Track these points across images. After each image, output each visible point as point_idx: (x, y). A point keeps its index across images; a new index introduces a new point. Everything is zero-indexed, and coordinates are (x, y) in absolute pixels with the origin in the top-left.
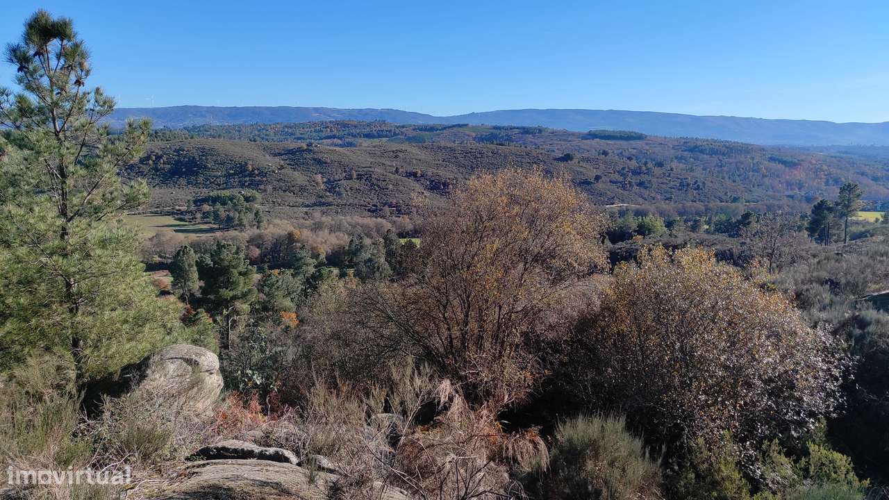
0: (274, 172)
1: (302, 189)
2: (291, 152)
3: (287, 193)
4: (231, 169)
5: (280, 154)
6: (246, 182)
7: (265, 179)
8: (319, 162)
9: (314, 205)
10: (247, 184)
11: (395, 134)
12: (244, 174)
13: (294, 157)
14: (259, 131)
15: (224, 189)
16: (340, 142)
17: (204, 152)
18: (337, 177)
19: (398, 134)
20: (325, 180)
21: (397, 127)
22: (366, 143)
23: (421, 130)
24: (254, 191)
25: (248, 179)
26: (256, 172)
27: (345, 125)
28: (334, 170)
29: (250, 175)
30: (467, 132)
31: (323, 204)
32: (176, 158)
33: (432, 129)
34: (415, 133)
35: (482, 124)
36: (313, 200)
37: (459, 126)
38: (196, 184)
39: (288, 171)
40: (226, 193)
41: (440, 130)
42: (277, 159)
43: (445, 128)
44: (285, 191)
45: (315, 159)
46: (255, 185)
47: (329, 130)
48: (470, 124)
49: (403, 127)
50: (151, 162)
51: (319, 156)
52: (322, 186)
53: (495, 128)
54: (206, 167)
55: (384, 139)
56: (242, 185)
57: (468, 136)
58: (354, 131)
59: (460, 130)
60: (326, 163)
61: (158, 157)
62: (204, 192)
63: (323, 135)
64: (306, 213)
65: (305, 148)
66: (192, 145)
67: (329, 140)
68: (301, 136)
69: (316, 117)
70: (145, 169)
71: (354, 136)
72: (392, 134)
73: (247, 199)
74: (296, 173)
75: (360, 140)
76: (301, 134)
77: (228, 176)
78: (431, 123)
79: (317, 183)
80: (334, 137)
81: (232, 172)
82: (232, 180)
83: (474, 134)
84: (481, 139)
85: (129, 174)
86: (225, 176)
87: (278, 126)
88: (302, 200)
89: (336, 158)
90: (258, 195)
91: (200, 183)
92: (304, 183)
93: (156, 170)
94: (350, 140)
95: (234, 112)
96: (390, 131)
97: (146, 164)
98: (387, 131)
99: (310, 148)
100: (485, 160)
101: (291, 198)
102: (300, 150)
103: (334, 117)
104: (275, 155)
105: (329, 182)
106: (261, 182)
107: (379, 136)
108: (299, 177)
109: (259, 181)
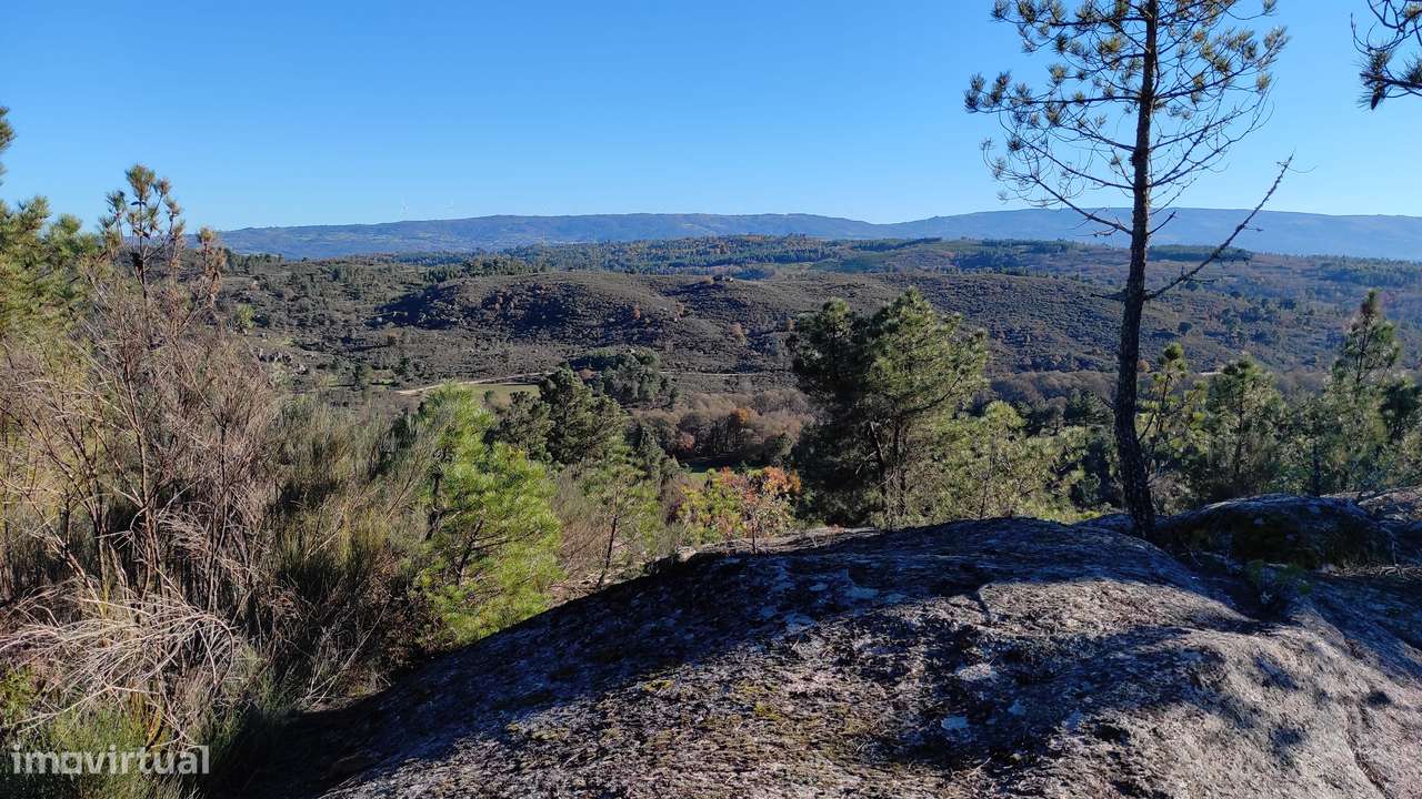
0: (672, 320)
1: (716, 346)
2: (689, 289)
3: (695, 352)
4: (610, 315)
5: (676, 293)
6: (633, 335)
7: (661, 331)
8: (735, 304)
9: (736, 369)
10: (635, 338)
11: (824, 256)
12: (629, 323)
13: (698, 296)
14: (613, 253)
15: (604, 345)
16: (738, 269)
17: (570, 291)
18: (764, 328)
19: (829, 256)
20: (747, 331)
21: (827, 244)
22: (782, 271)
23: (864, 248)
24: (650, 350)
25: (635, 330)
26: (648, 320)
27: (743, 243)
28: (758, 316)
29: (640, 323)
30: (942, 252)
31: (750, 369)
32: (531, 300)
33: (882, 247)
34: (855, 254)
35: (963, 238)
36: (733, 363)
37: (927, 241)
38: (563, 339)
39: (692, 319)
40: (610, 351)
41: (895, 249)
42: (673, 300)
43: (903, 245)
44: (691, 349)
45: (728, 300)
46: (647, 340)
47: (718, 251)
48: (944, 239)
49: (835, 244)
50: (497, 306)
51: (735, 296)
52: (744, 342)
53: (986, 243)
54: (574, 313)
55: (807, 264)
56: (629, 341)
57: (943, 257)
58: (757, 252)
59: (930, 247)
60: (745, 306)
61: (507, 299)
62: (578, 351)
63: (712, 259)
64: (727, 382)
65: (712, 282)
66: (552, 277)
67: (722, 267)
68: (678, 261)
69: (699, 232)
70: (491, 316)
71: (760, 260)
72: (815, 256)
73: (642, 360)
74: (702, 321)
75: (770, 267)
76: (678, 258)
77: (607, 326)
78: (880, 237)
79: (737, 337)
80: (729, 262)
81: (612, 320)
82: (613, 332)
83: (952, 255)
84: (967, 263)
85: (469, 324)
86: (602, 326)
87: (640, 245)
88: (717, 363)
89: (759, 298)
90: (656, 356)
91: (569, 337)
92: (718, 337)
93: (506, 317)
94: (754, 265)
95: (568, 224)
96: (816, 251)
97: (493, 309)
98: (810, 251)
99: (718, 283)
100: (991, 300)
101: (701, 359)
102: (703, 285)
103: (716, 230)
104: (668, 294)
105: (752, 335)
106: (655, 336)
107: (799, 260)
108: (708, 328)
109: (653, 334)
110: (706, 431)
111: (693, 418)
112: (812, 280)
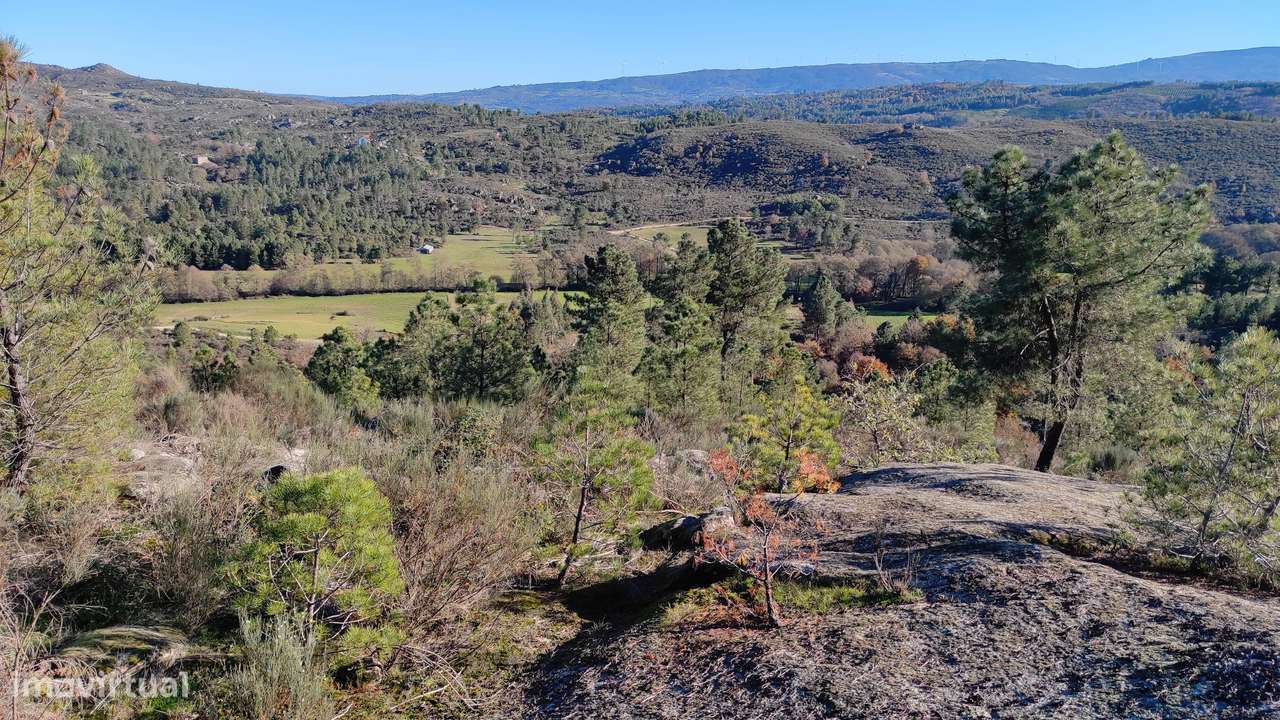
0: (859, 168)
1: (901, 193)
2: (880, 138)
3: (880, 199)
4: (800, 164)
5: (865, 141)
6: (821, 182)
7: (847, 178)
8: (923, 152)
9: (920, 216)
10: (822, 185)
11: (1021, 102)
12: (817, 170)
13: (886, 144)
14: (808, 104)
15: (792, 192)
16: (930, 117)
17: (764, 140)
18: (951, 175)
19: (1026, 102)
20: (934, 179)
21: (1025, 90)
22: (975, 118)
23: (1066, 94)
24: (835, 196)
25: (823, 178)
26: (835, 168)
27: (936, 90)
28: (947, 164)
29: (827, 172)
30: (1151, 96)
31: (934, 216)
32: (728, 149)
33: (1085, 92)
34: (1054, 100)
35: (1178, 81)
36: (917, 210)
37: (1136, 85)
38: (755, 186)
39: (880, 167)
40: (797, 198)
41: (1100, 93)
42: (861, 148)
43: (1108, 90)
44: (876, 196)
45: (917, 148)
46: (834, 187)
47: (912, 99)
48: (1157, 82)
49: (1034, 90)
50: (698, 155)
51: (924, 143)
52: (930, 189)
53: (1204, 86)
54: (766, 161)
55: (1002, 111)
56: (816, 188)
57: (1153, 101)
58: (951, 99)
59: (1140, 92)
60: (933, 154)
61: (707, 148)
62: (768, 198)
63: (905, 106)
64: (910, 229)
65: (902, 130)
66: (748, 128)
67: (914, 115)
68: (870, 110)
69: (893, 81)
70: (691, 163)
71: (953, 107)
72: (1013, 103)
73: (827, 207)
74: (889, 169)
75: (963, 114)
76: (870, 106)
77: (797, 173)
78: (1084, 82)
79: (922, 184)
80: (921, 110)
81: (801, 168)
82: (802, 180)
83: (1163, 99)
84: (1179, 108)
85: (672, 171)
86: (792, 173)
87: (835, 95)
88: (901, 210)
89: (947, 145)
90: (842, 203)
91: (760, 184)
92: (904, 184)
93: (705, 165)
94: (947, 113)
95: (766, 76)
96: (1012, 98)
97: (693, 158)
98: (1007, 98)
99: (908, 131)
100: (1204, 147)
101: (886, 207)
102: (893, 134)
103: (909, 77)
104: (857, 142)
105: (939, 181)
106: (841, 184)
107: (994, 106)
108: (895, 175)
109: (840, 181)
110: (884, 277)
111: (871, 263)
112: (1006, 127)
